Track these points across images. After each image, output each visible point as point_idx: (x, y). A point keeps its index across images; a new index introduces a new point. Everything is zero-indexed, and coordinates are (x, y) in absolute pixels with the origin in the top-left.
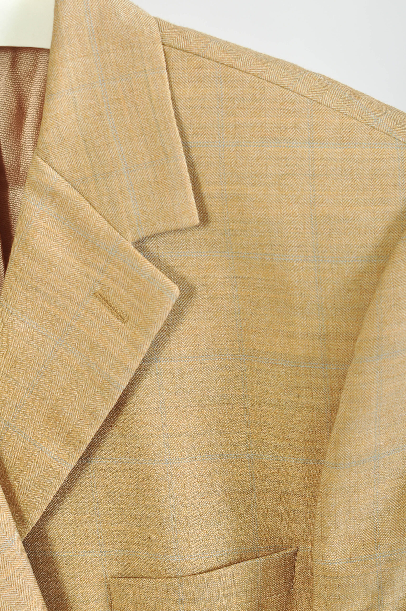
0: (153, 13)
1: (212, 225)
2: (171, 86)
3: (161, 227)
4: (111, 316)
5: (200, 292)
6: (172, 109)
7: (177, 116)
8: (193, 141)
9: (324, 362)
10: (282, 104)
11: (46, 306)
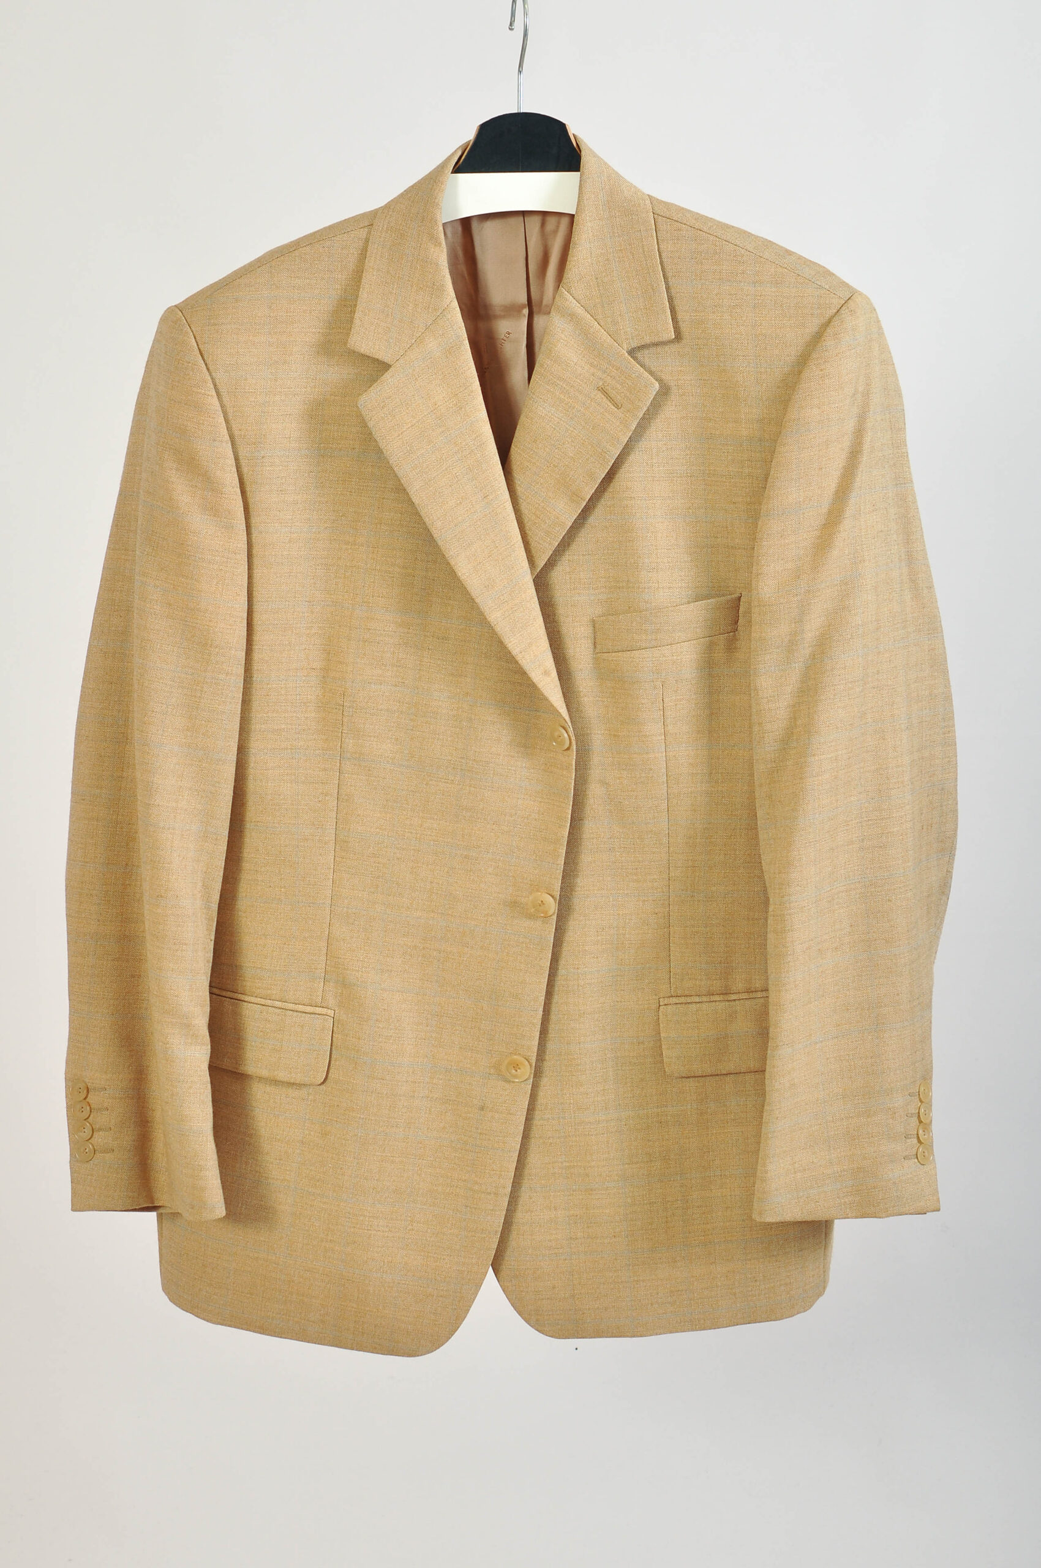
0: (647, 192)
1: (684, 341)
2: (658, 243)
3: (648, 340)
4: (610, 404)
5: (674, 390)
6: (658, 258)
7: (662, 263)
8: (672, 282)
9: (760, 440)
10: (735, 256)
11: (562, 396)
